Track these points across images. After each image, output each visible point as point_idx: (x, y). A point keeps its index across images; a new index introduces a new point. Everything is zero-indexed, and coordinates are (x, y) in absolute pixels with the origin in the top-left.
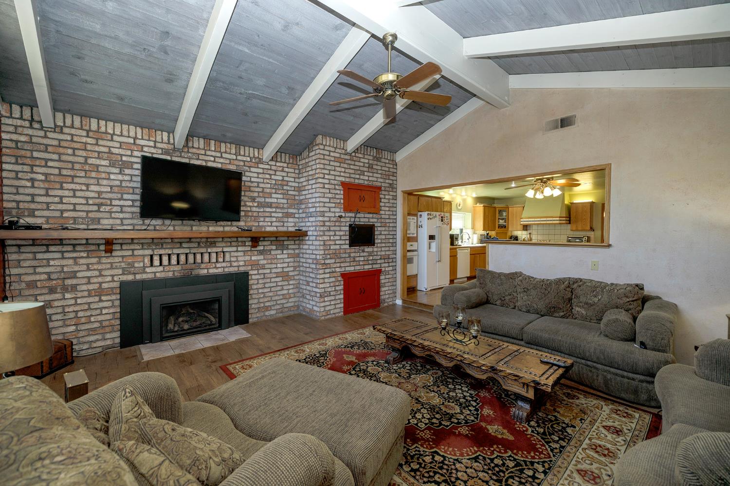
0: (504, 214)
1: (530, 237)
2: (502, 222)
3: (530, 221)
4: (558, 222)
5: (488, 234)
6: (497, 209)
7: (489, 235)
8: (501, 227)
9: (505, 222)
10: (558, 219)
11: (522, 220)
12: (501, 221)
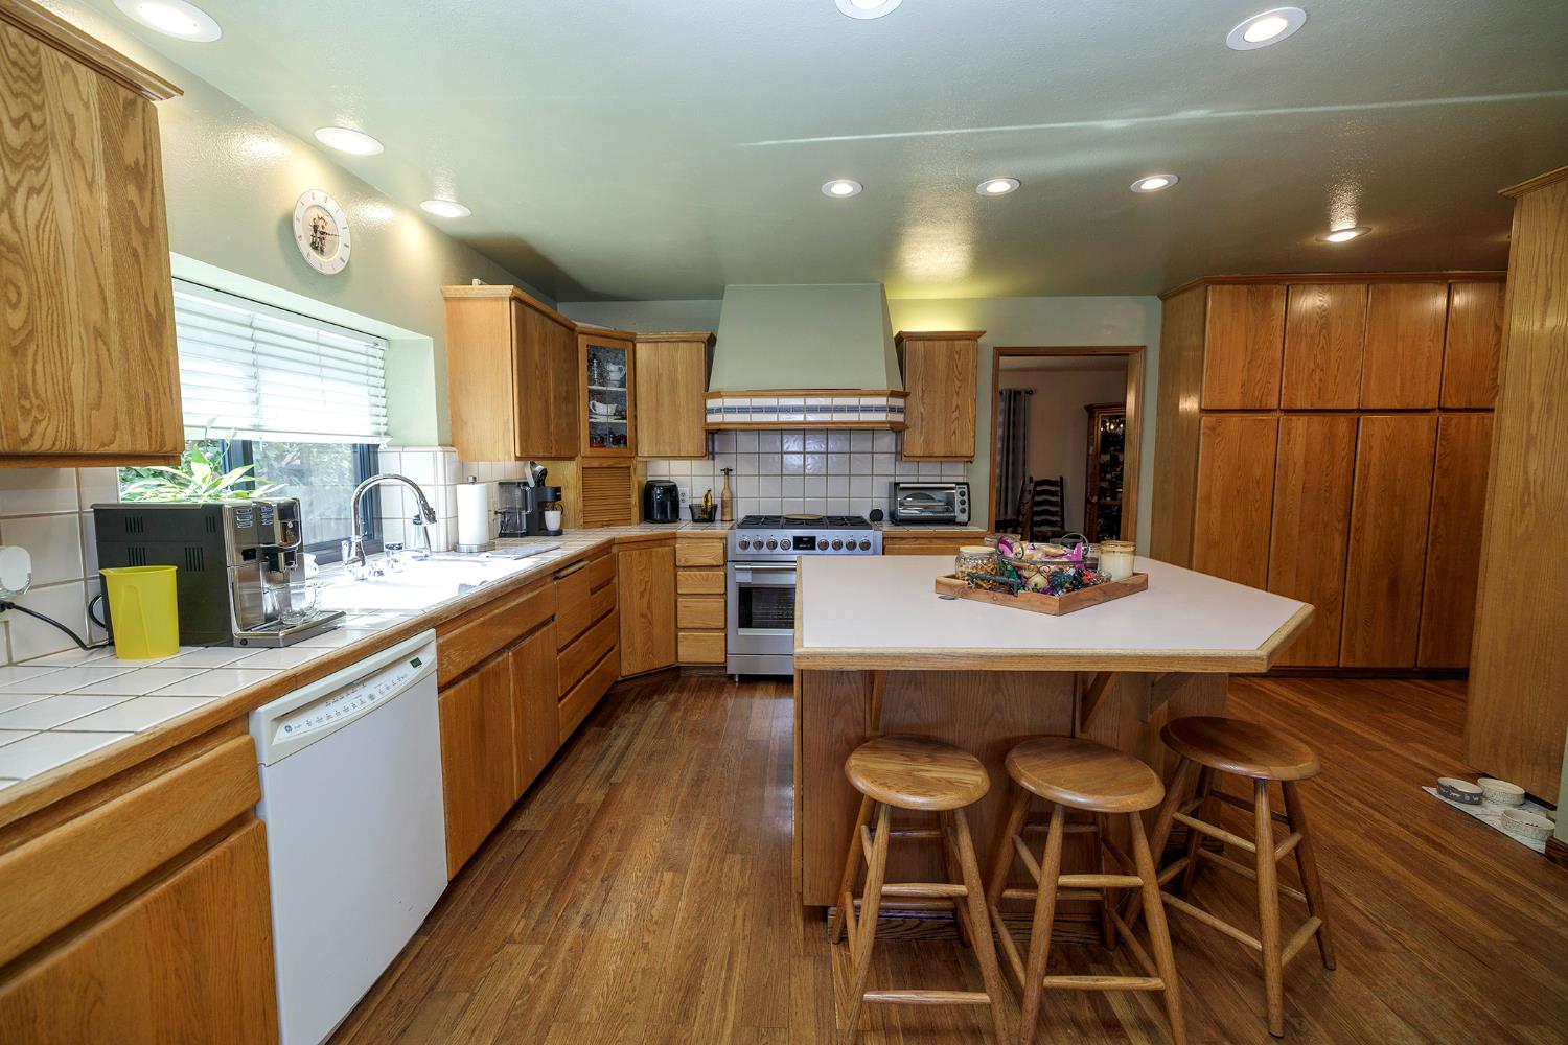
0: (614, 372)
1: (728, 486)
2: (604, 412)
3: (759, 410)
4: (882, 417)
5: (541, 479)
6: (582, 341)
7: (549, 483)
8: (599, 438)
9: (621, 414)
10: (882, 401)
11: (711, 403)
12: (601, 408)
